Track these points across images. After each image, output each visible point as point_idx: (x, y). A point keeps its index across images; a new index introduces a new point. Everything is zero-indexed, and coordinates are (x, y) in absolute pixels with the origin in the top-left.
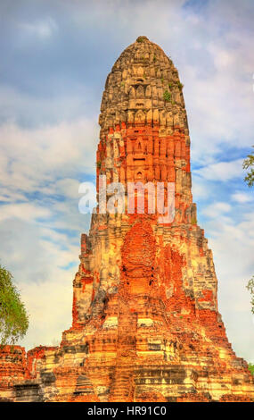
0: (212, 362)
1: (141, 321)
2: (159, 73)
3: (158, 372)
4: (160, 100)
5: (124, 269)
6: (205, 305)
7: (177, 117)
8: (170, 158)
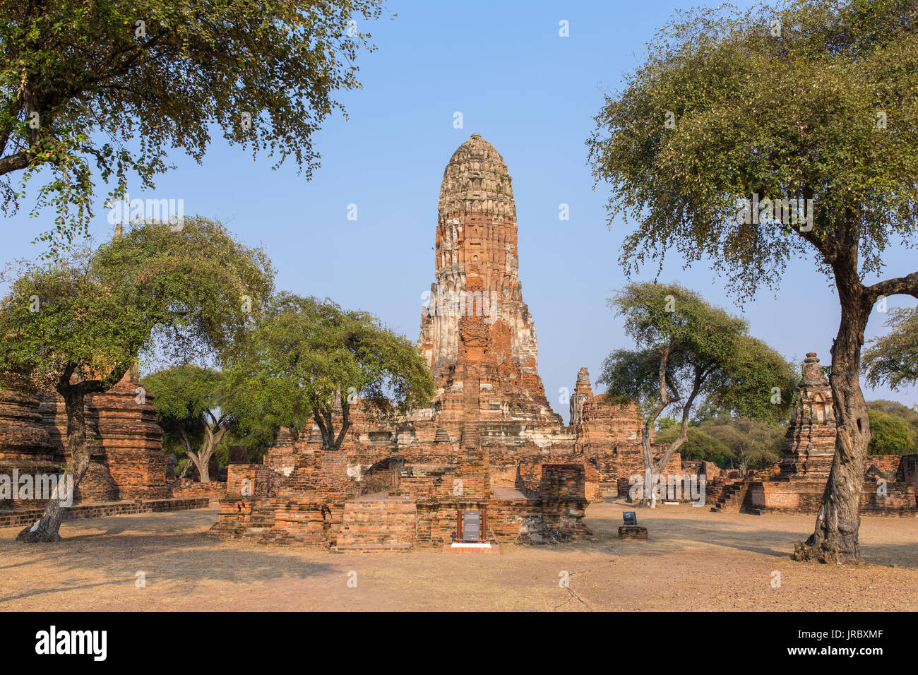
0: (536, 418)
1: (483, 385)
2: (492, 168)
3: (499, 427)
4: (493, 191)
5: (463, 339)
6: (529, 369)
7: (507, 206)
8: (502, 243)
